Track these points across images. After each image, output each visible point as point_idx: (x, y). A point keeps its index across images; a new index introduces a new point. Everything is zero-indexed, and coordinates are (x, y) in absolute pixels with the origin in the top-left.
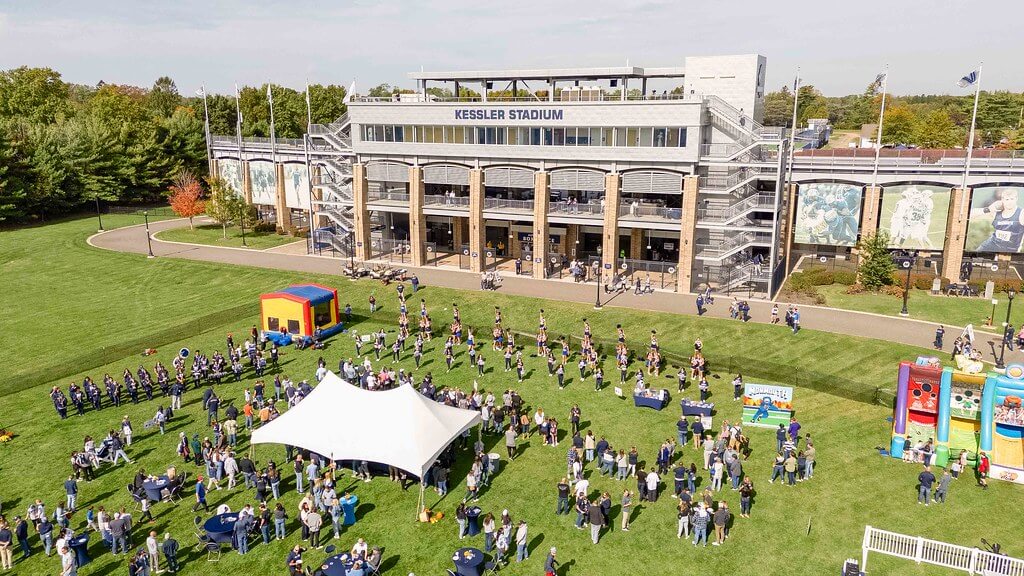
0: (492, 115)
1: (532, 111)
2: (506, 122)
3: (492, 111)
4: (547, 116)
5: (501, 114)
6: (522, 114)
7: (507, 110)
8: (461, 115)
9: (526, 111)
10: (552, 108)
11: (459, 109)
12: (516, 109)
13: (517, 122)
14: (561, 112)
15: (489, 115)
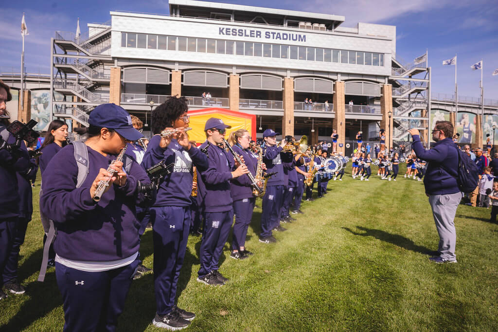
0: (251, 34)
1: (283, 34)
2: (263, 39)
3: (251, 31)
4: (295, 38)
5: (259, 34)
6: (275, 35)
7: (263, 32)
8: (224, 31)
9: (279, 34)
10: (298, 33)
11: (222, 27)
12: (270, 31)
13: (271, 41)
14: (304, 36)
15: (248, 33)
